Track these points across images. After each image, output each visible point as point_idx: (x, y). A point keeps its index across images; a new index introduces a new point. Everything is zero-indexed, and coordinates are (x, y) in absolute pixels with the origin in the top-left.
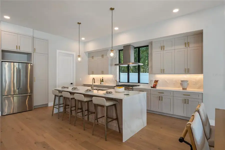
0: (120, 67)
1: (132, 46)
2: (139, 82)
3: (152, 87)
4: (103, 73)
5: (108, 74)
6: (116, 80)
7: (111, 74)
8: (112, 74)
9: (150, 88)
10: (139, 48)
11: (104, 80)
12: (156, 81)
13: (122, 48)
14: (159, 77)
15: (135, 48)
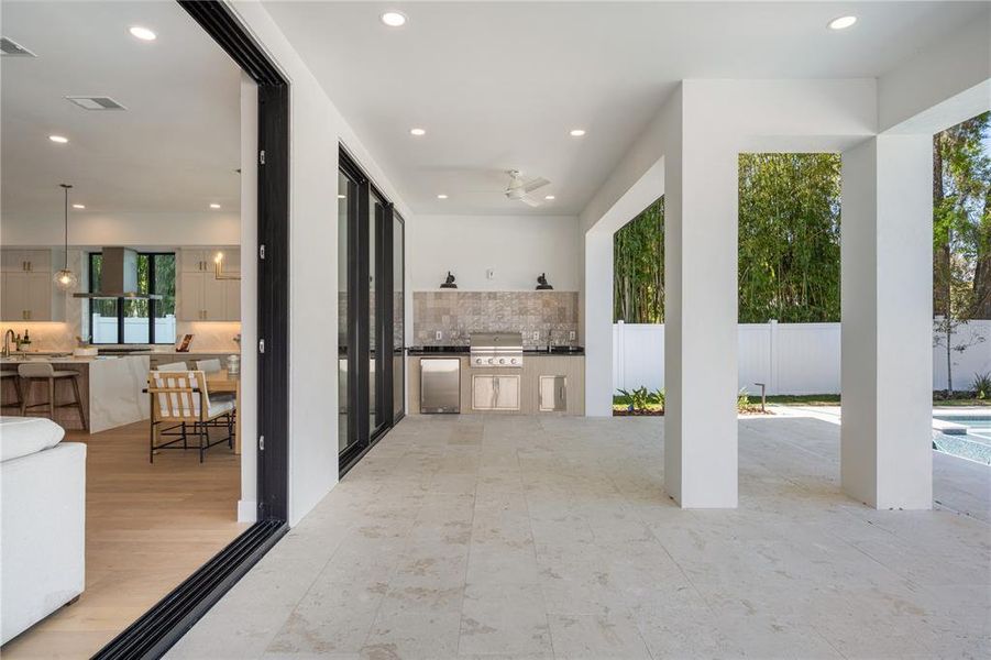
0: (91, 300)
1: (130, 250)
2: (152, 340)
3: (177, 350)
4: (27, 317)
5: (50, 321)
6: (79, 339)
7: (61, 319)
8: (64, 321)
9: (175, 352)
10: (151, 256)
11: (30, 339)
12: (189, 337)
13: (100, 250)
14: (201, 329)
15: (140, 254)
